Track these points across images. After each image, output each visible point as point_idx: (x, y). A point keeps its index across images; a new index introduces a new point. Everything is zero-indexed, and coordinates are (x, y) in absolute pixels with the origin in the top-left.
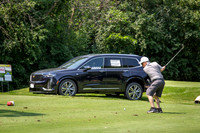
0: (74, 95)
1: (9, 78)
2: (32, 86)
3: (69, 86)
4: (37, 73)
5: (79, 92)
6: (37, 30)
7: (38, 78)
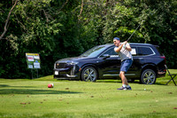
0: (95, 81)
1: (37, 65)
2: (57, 73)
3: (91, 73)
4: (60, 61)
5: (99, 78)
6: (51, 25)
7: (62, 65)
